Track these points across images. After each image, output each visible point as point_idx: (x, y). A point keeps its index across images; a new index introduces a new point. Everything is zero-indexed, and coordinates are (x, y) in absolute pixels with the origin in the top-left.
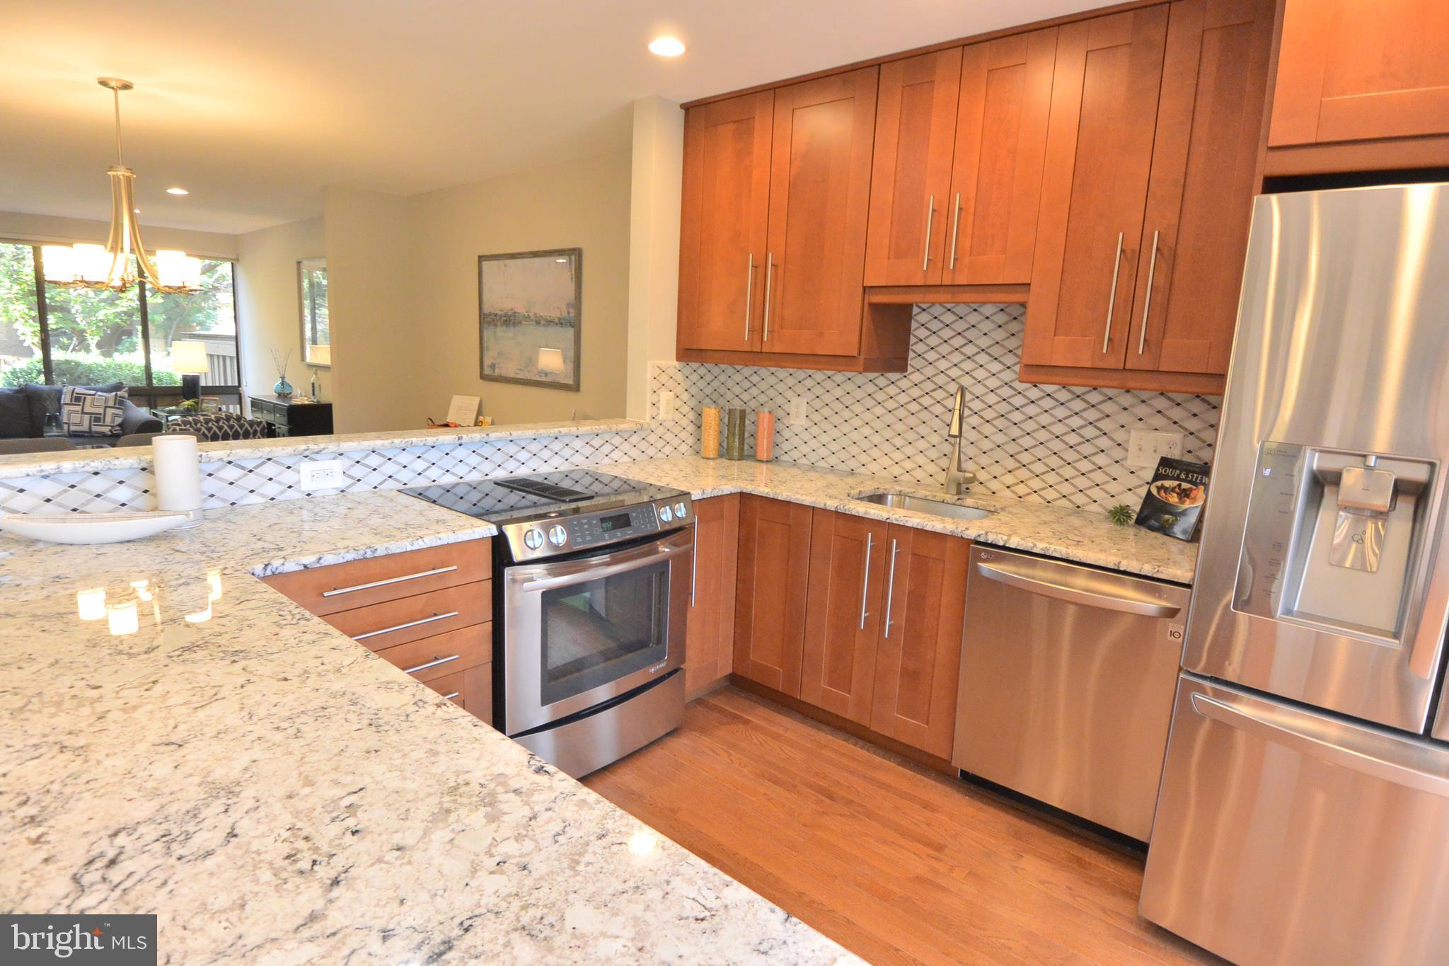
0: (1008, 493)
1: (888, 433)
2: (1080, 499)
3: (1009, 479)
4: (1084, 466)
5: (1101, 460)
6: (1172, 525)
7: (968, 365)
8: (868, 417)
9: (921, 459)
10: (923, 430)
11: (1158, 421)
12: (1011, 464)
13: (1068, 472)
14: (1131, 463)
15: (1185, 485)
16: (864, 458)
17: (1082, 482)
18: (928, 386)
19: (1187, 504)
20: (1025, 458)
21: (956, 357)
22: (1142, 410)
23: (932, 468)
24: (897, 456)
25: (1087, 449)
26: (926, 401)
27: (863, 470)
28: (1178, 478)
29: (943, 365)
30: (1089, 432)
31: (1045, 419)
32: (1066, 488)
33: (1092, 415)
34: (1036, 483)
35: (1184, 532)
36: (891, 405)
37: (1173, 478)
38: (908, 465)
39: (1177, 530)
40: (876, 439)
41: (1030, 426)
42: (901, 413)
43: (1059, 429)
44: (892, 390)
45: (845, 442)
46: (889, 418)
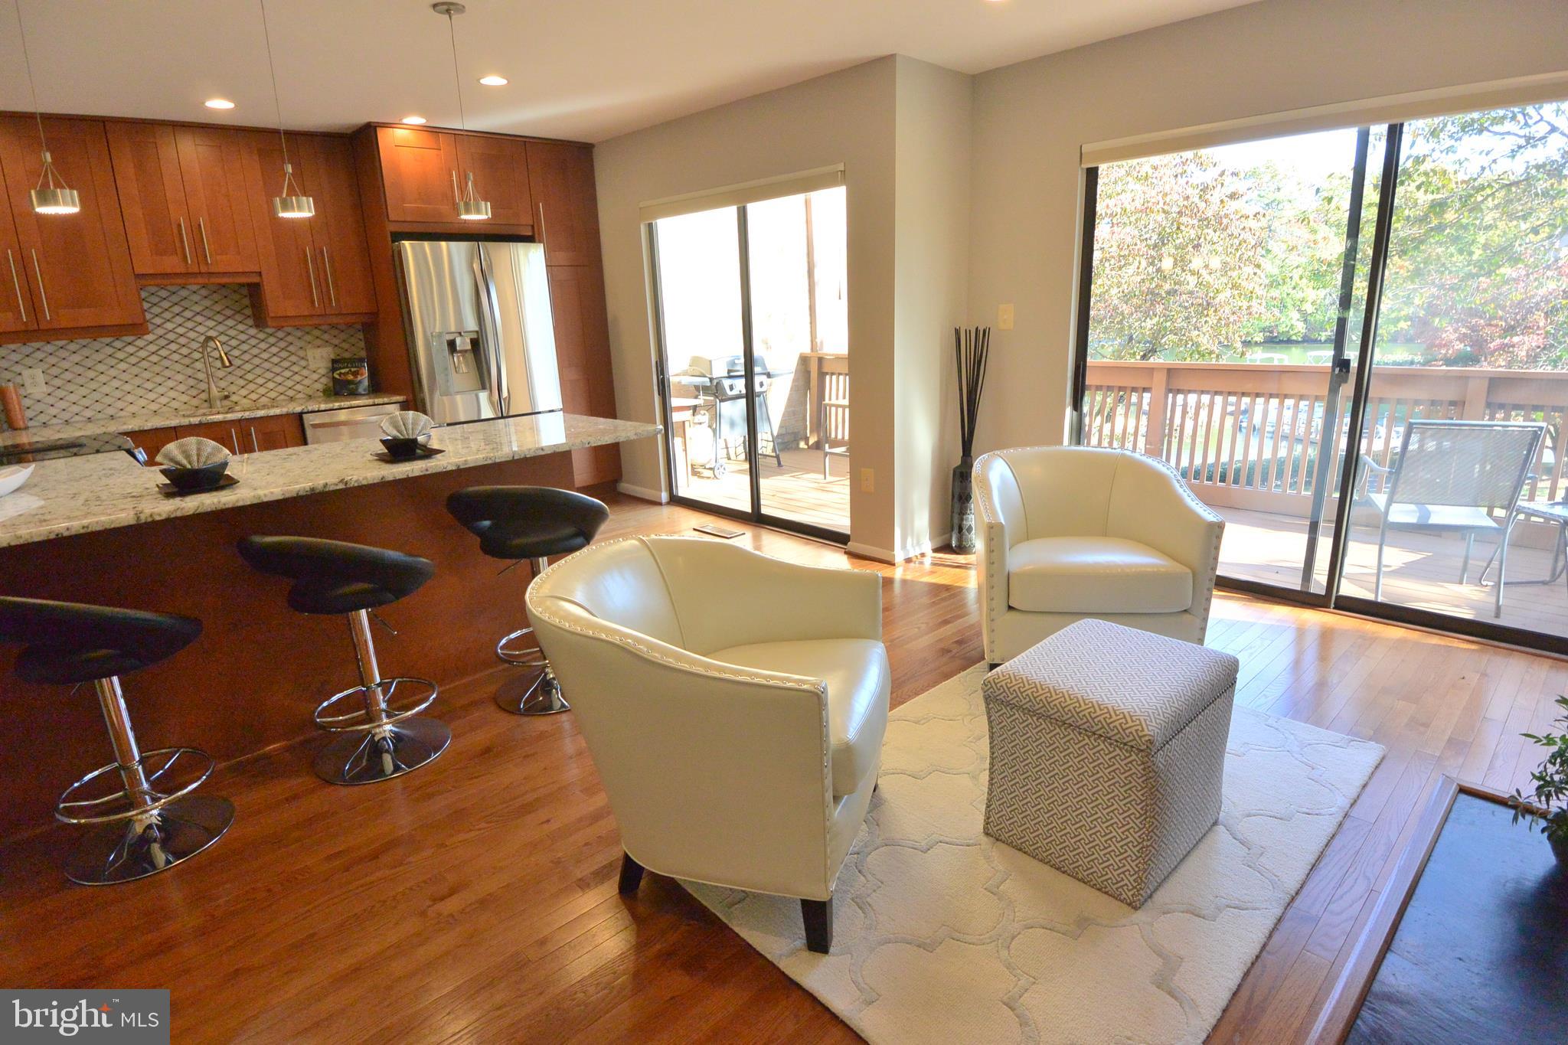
0: (245, 401)
1: (137, 381)
2: (291, 393)
3: (244, 392)
4: (287, 374)
5: (296, 368)
6: (357, 389)
7: (190, 324)
8: (113, 372)
9: (172, 394)
10: (167, 373)
11: (319, 342)
12: (242, 382)
13: (279, 379)
14: (312, 366)
15: (353, 370)
16: (120, 404)
17: (289, 383)
18: (163, 342)
19: (359, 378)
20: (250, 377)
21: (179, 320)
22: (308, 338)
23: (185, 398)
24: (151, 396)
25: (286, 364)
26: (164, 353)
27: (122, 413)
28: (347, 367)
29: (169, 326)
30: (284, 354)
31: (255, 351)
32: (281, 389)
33: (282, 344)
34: (262, 391)
35: (365, 390)
36: (133, 360)
37: (343, 368)
38: (163, 400)
39: (361, 390)
40: (127, 388)
41: (246, 357)
42: (145, 364)
43: (265, 356)
44: (131, 349)
45: (96, 396)
46: (135, 370)
